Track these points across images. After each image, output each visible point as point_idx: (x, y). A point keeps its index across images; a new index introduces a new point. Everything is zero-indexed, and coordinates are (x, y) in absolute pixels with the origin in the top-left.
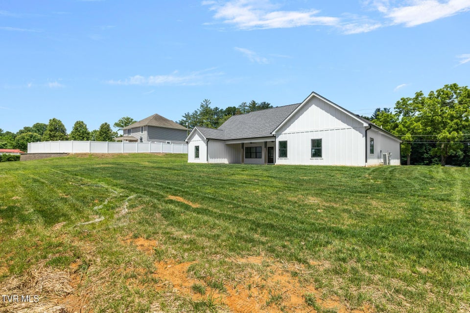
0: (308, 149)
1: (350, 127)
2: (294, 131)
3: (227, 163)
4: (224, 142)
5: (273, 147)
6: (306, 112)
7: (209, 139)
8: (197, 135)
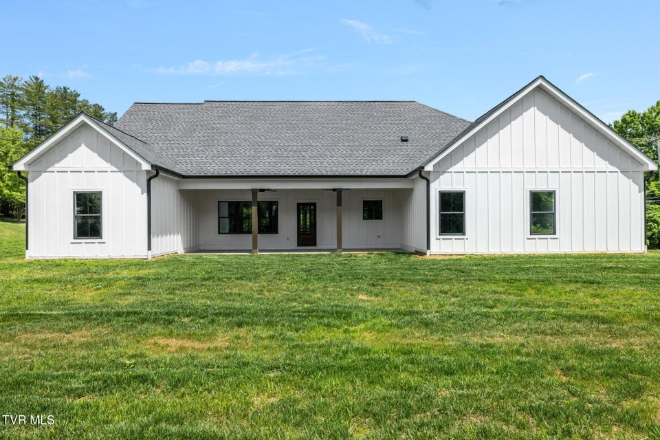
0: (523, 213)
2: (482, 166)
3: (181, 251)
4: (178, 183)
5: (314, 205)
6: (516, 124)
7: (157, 171)
8: (83, 149)
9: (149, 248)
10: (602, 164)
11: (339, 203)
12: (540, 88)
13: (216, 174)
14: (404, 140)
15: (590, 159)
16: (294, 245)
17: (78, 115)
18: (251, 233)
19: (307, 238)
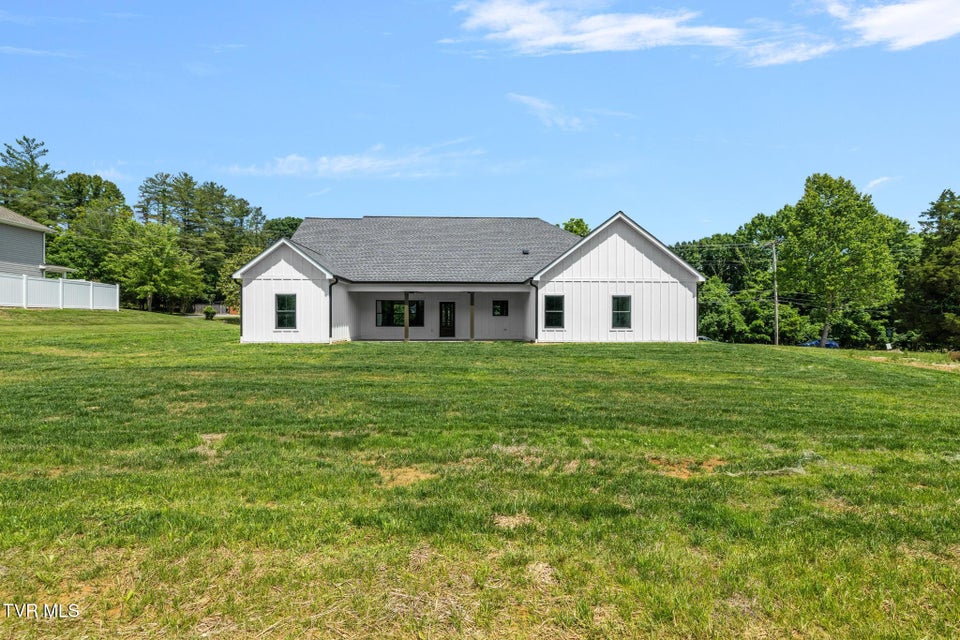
0: (607, 312)
1: (675, 280)
2: (577, 277)
3: (349, 340)
4: (347, 286)
5: (454, 303)
6: (602, 246)
7: (337, 279)
8: (283, 263)
9: (331, 336)
10: (667, 277)
11: (472, 304)
12: (620, 219)
13: (377, 280)
14: (525, 253)
15: (657, 273)
16: (437, 337)
17: (280, 238)
18: (403, 326)
19: (447, 330)
